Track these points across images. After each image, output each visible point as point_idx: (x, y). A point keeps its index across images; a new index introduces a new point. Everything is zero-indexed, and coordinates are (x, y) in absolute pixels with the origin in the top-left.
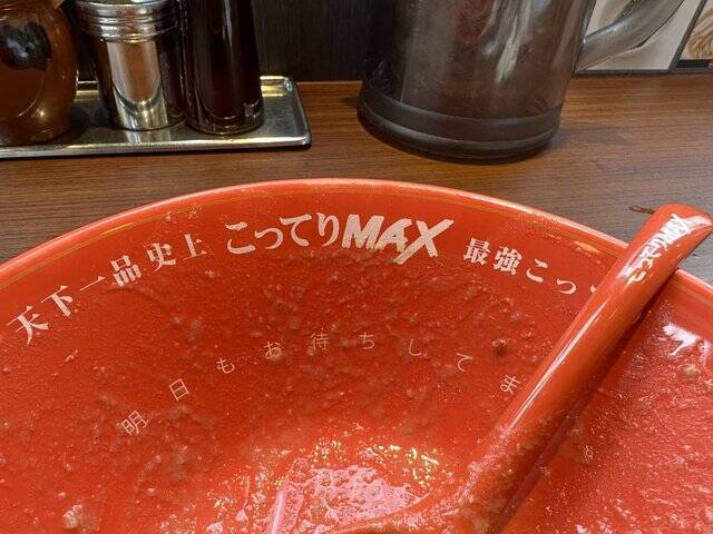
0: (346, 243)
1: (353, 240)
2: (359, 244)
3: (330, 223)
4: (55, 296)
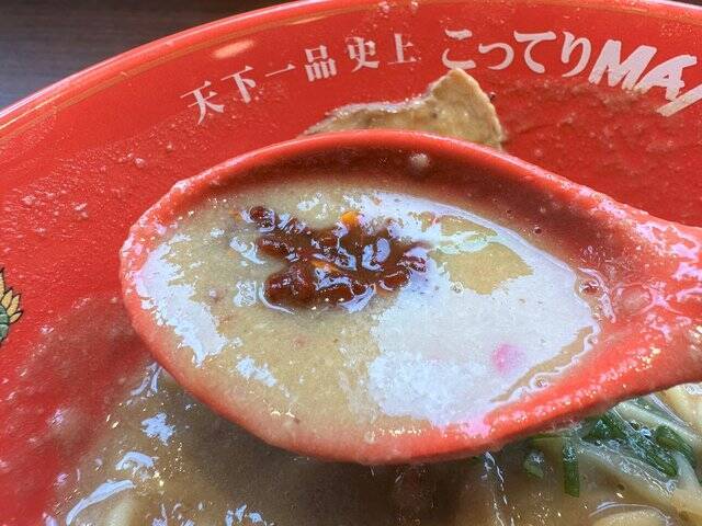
0: (595, 78)
1: (605, 75)
2: (613, 81)
4: (237, 76)
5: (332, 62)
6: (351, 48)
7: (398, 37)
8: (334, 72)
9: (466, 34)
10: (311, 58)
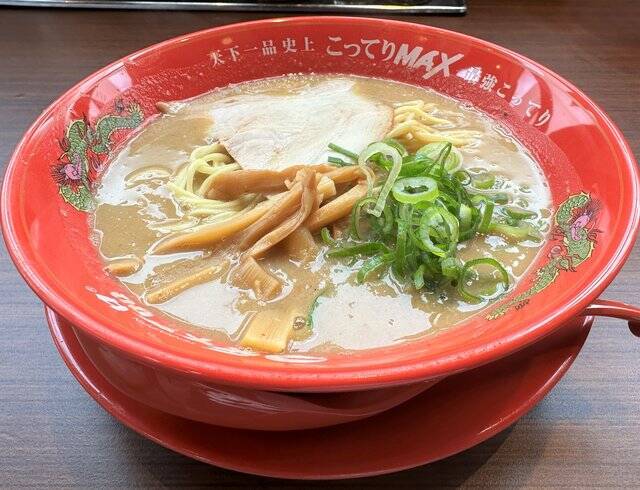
0: (396, 62)
1: (401, 61)
2: (405, 62)
3: (390, 47)
4: (231, 49)
5: (275, 48)
6: (284, 42)
7: (306, 39)
8: (275, 53)
9: (338, 39)
10: (265, 45)
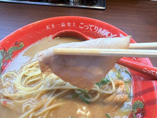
0: (98, 32)
4: (52, 25)
5: (65, 25)
6: (67, 23)
7: (74, 23)
8: (65, 26)
9: (83, 24)
10: (62, 24)
